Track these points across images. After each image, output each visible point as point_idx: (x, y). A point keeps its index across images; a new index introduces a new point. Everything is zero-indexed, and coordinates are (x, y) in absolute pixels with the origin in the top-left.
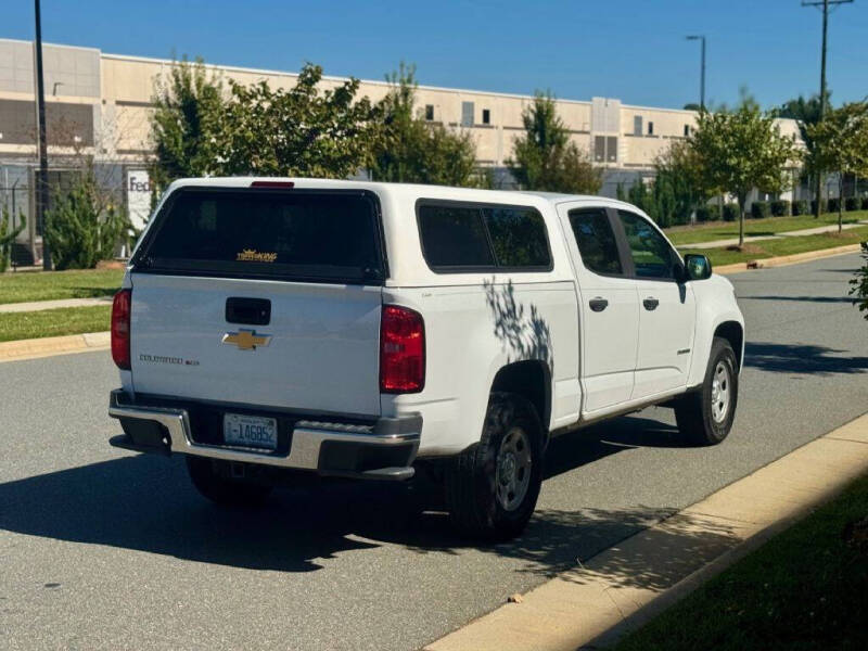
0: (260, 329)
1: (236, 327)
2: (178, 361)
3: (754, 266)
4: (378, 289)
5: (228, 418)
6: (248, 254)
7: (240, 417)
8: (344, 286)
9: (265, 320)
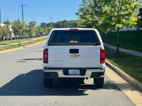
0: (77, 54)
1: (72, 54)
2: (59, 61)
3: (24, 47)
4: (99, 46)
5: (69, 70)
6: (72, 41)
7: (72, 70)
8: (93, 46)
9: (78, 53)
